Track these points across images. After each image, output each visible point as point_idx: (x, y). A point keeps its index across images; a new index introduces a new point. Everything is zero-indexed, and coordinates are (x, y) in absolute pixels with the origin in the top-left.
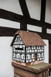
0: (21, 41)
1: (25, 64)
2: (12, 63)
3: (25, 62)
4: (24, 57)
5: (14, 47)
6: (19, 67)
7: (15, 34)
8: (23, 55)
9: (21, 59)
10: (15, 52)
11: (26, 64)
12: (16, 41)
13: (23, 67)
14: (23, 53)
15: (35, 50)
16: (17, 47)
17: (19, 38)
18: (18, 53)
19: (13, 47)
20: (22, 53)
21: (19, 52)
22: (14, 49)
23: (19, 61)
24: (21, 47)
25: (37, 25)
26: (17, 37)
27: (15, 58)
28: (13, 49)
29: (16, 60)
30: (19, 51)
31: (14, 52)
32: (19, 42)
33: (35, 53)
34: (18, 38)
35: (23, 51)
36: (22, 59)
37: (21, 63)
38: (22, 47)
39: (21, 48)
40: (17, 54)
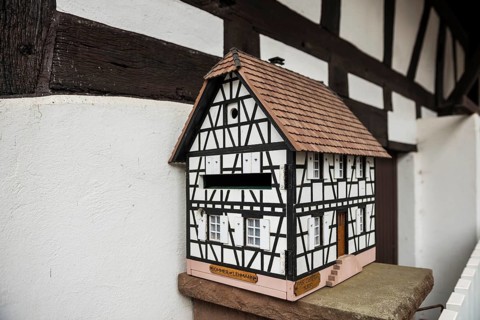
0: (251, 122)
1: (291, 284)
2: (180, 277)
3: (290, 272)
4: (277, 235)
5: (198, 171)
6: (234, 305)
7: (209, 76)
8: (269, 223)
9: (257, 250)
10: (206, 202)
11: (295, 289)
12: (214, 128)
13: (273, 304)
14: (273, 206)
15: (337, 184)
16: (222, 169)
17: (239, 100)
18: (232, 211)
19: (188, 171)
20: (262, 205)
21: (233, 204)
22: (196, 186)
23: (237, 267)
24: (251, 164)
25: (308, 45)
26: (219, 98)
27: (208, 242)
28: (188, 186)
29: (211, 257)
30: (235, 195)
31: (199, 202)
32: (234, 131)
33: (340, 204)
34: (226, 103)
35: (270, 196)
36: (263, 253)
37: (255, 280)
38: (262, 168)
39: (257, 170)
40: (223, 218)
